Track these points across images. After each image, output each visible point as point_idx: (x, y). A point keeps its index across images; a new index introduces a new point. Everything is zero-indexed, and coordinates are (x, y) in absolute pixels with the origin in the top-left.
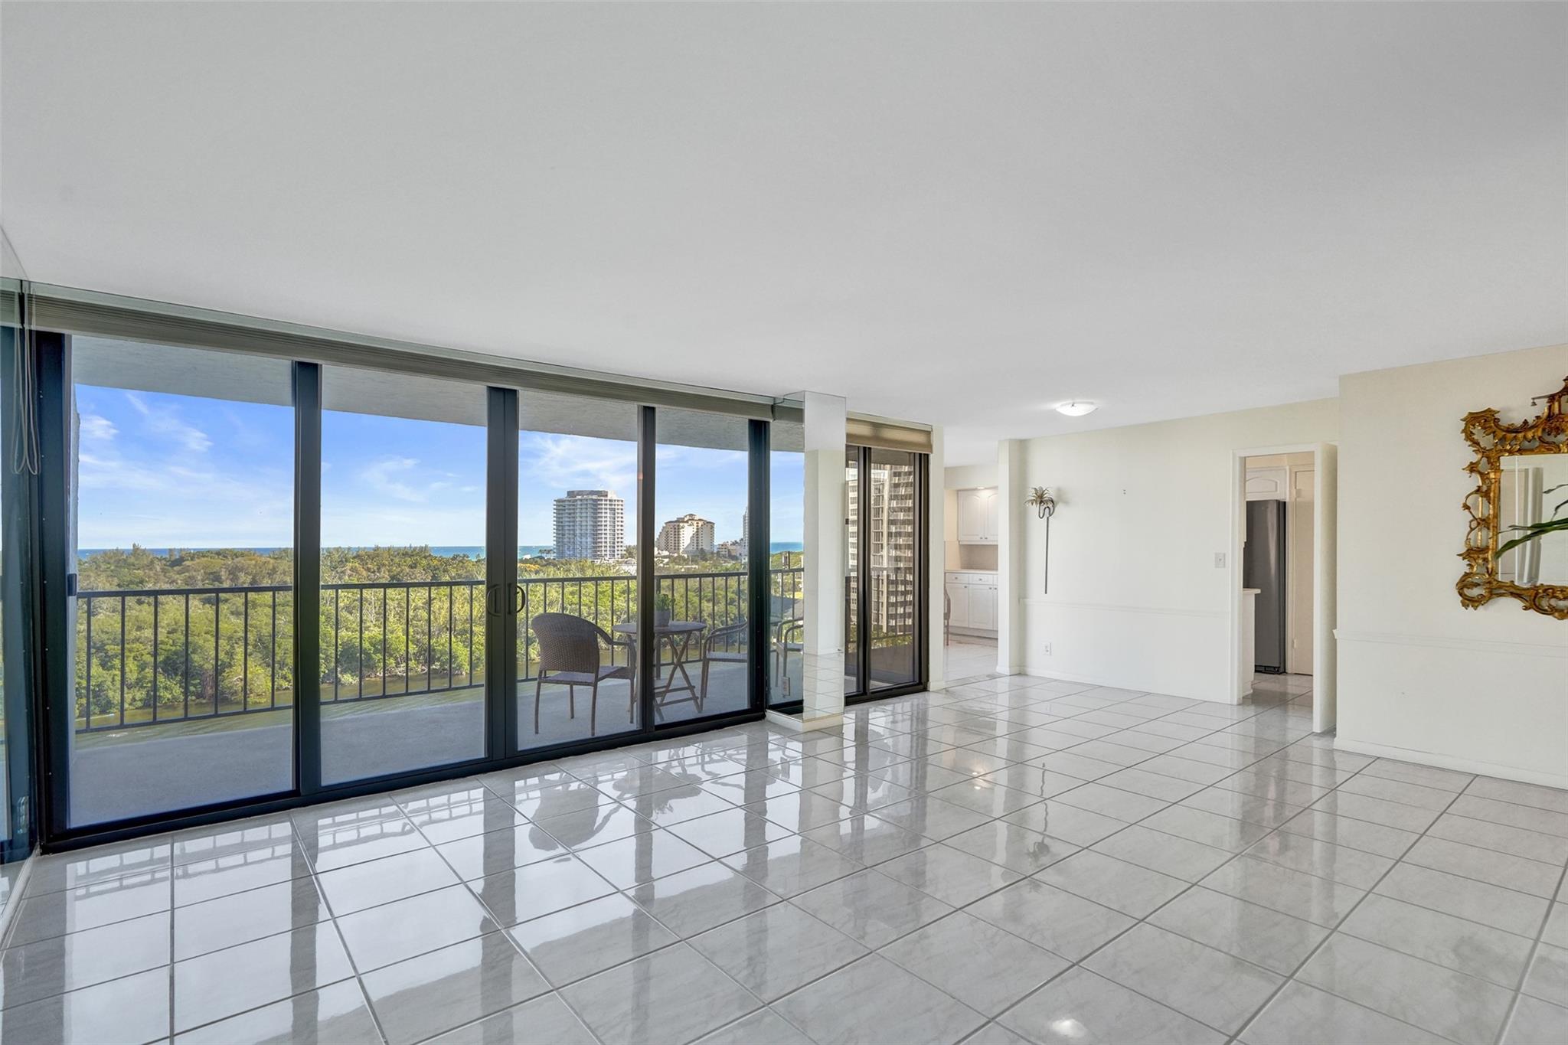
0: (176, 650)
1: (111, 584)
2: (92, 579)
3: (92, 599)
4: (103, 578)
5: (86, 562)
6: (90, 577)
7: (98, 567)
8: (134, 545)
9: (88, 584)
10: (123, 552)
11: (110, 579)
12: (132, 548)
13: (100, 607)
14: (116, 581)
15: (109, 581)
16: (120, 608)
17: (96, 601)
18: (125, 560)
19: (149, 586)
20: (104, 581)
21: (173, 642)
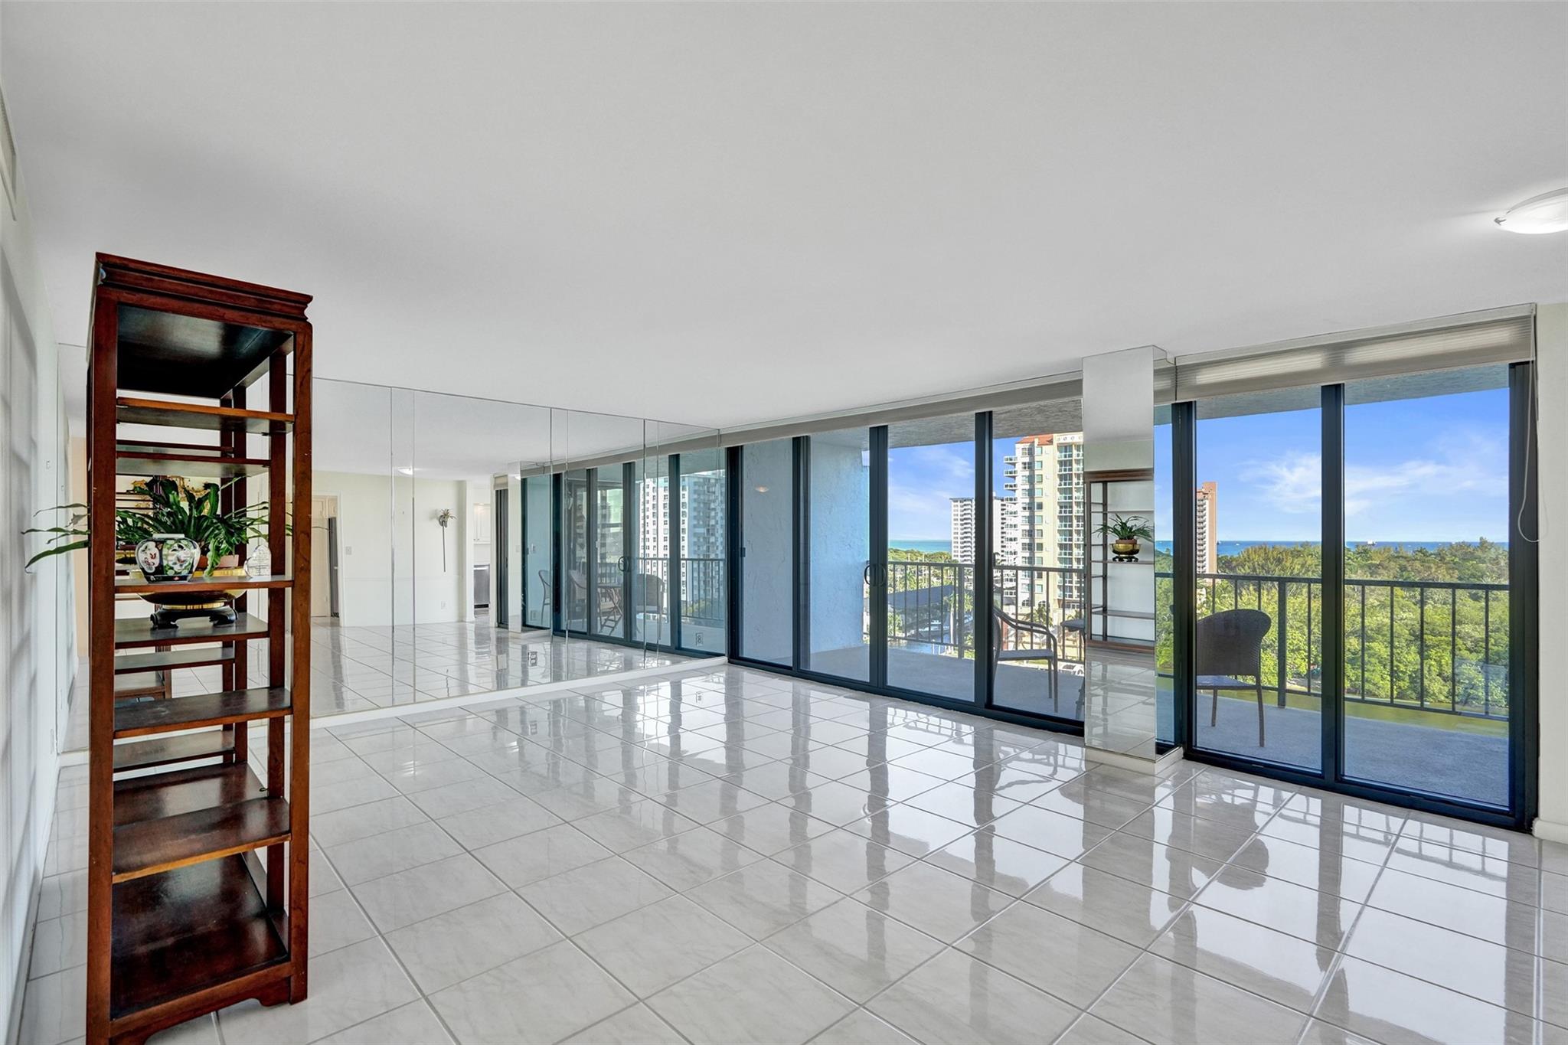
0: (1498, 650)
1: (1451, 577)
2: (1433, 570)
3: (1425, 589)
4: (1443, 570)
5: (1432, 554)
6: (1431, 568)
7: (1442, 559)
8: (1481, 538)
9: (1429, 575)
10: (1469, 545)
11: (1451, 571)
12: (1479, 541)
13: (1432, 598)
14: (1457, 574)
15: (1450, 574)
16: (1451, 600)
17: (1429, 591)
18: (1472, 553)
19: (1488, 581)
20: (1445, 573)
21: (1495, 642)
